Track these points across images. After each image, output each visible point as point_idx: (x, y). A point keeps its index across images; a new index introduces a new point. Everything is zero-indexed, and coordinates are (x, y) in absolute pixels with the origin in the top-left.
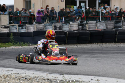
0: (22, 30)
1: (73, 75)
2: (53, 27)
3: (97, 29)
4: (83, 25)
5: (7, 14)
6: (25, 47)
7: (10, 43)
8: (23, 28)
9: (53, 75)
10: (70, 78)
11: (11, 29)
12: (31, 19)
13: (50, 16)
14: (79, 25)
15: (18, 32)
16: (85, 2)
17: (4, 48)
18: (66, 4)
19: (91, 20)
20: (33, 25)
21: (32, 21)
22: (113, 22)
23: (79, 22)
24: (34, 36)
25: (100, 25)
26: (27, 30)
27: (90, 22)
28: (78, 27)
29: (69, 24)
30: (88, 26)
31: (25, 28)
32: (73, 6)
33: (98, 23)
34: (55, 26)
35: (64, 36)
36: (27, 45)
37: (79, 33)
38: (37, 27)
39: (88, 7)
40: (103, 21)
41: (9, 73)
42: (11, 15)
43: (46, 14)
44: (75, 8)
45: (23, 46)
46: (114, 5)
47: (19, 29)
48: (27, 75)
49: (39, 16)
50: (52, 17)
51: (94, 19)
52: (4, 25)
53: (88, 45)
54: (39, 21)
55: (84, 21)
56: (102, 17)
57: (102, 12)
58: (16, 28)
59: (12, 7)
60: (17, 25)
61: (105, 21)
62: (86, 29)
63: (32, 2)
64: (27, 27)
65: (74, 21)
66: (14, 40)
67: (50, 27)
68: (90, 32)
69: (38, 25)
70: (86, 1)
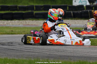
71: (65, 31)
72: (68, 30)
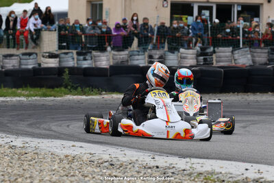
0: (85, 62)
2: (147, 59)
3: (234, 64)
4: (206, 54)
5: (55, 30)
6: (93, 97)
7: (63, 89)
8: (88, 57)
10: (202, 167)
11: (62, 59)
12: (102, 40)
13: (140, 35)
14: (198, 55)
15: (76, 65)
16: (210, 9)
17: (52, 98)
18: (172, 13)
20: (106, 54)
21: (105, 44)
22: (266, 51)
23: (198, 49)
24: (110, 76)
25: (239, 56)
26: (95, 62)
27: (220, 49)
28: (197, 59)
29: (179, 52)
30: (217, 57)
31: (90, 58)
32: (186, 16)
33: (236, 52)
34: (151, 57)
36: (96, 94)
37: (201, 71)
38: (115, 57)
42: (62, 32)
44: (190, 20)
45: (89, 95)
46: (269, 17)
47: (78, 60)
48: (112, 156)
50: (145, 37)
51: (228, 42)
52: (48, 51)
54: (118, 45)
55: (209, 48)
56: (245, 40)
58: (73, 59)
59: (64, 15)
60: (75, 52)
61: (250, 47)
62: (212, 64)
63: (105, 7)
64: (95, 57)
65: (186, 47)
66: (70, 83)
67: (140, 57)
68: (222, 70)
69: (116, 53)
70: (212, 7)
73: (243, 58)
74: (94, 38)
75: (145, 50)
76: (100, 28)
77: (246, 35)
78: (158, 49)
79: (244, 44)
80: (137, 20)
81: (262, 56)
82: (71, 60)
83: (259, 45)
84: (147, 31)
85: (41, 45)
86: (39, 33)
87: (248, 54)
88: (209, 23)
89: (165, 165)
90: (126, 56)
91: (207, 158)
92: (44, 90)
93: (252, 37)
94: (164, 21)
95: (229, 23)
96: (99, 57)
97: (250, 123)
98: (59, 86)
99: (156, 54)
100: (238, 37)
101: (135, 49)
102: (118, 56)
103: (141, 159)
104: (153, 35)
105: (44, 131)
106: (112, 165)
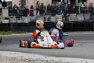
0: (19, 21)
1: (66, 58)
2: (43, 19)
3: (77, 20)
4: (66, 17)
5: (7, 9)
6: (22, 34)
7: (11, 31)
8: (20, 19)
9: (51, 58)
10: (64, 60)
11: (10, 20)
13: (40, 10)
14: (63, 17)
15: (16, 22)
17: (7, 35)
18: (53, 1)
19: (73, 13)
20: (27, 17)
21: (27, 14)
22: (89, 15)
23: (63, 14)
24: (29, 26)
25: (79, 17)
26: (23, 20)
27: (71, 14)
28: (62, 18)
29: (55, 16)
30: (70, 18)
31: (21, 19)
32: (58, 2)
33: (78, 15)
34: (45, 18)
35: (53, 25)
36: (24, 33)
39: (70, 3)
40: (81, 14)
41: (16, 56)
42: (10, 9)
43: (37, 8)
44: (60, 3)
45: (21, 33)
46: (90, 2)
47: (16, 20)
48: (30, 57)
49: (32, 10)
50: (42, 11)
51: (74, 12)
52: (5, 17)
53: (71, 32)
54: (32, 14)
55: (67, 14)
57: (81, 6)
58: (15, 20)
59: (11, 3)
60: (15, 17)
61: (83, 13)
62: (69, 20)
64: (23, 19)
65: (59, 14)
66: (14, 29)
67: (40, 18)
68: (72, 23)
69: (31, 17)
71: (45, 36)
72: (47, 36)
73: (80, 18)
74: (22, 11)
75: (42, 16)
76: (25, 7)
77: (82, 9)
78: (48, 15)
79: (80, 12)
80: (39, 4)
81: (88, 17)
82: (14, 20)
83: (87, 12)
84: (43, 8)
85: (2, 15)
86: (1, 10)
87: (82, 16)
88: (67, 4)
89: (50, 60)
90: (35, 18)
91: (67, 57)
92: (3, 32)
93: (84, 10)
94: (49, 4)
95: (74, 4)
96: (24, 18)
97: (83, 43)
98: (9, 30)
99: (47, 17)
100: (78, 10)
101: (39, 15)
102: (32, 18)
103: (41, 58)
104: (45, 10)
105: (3, 48)
106: (30, 60)
